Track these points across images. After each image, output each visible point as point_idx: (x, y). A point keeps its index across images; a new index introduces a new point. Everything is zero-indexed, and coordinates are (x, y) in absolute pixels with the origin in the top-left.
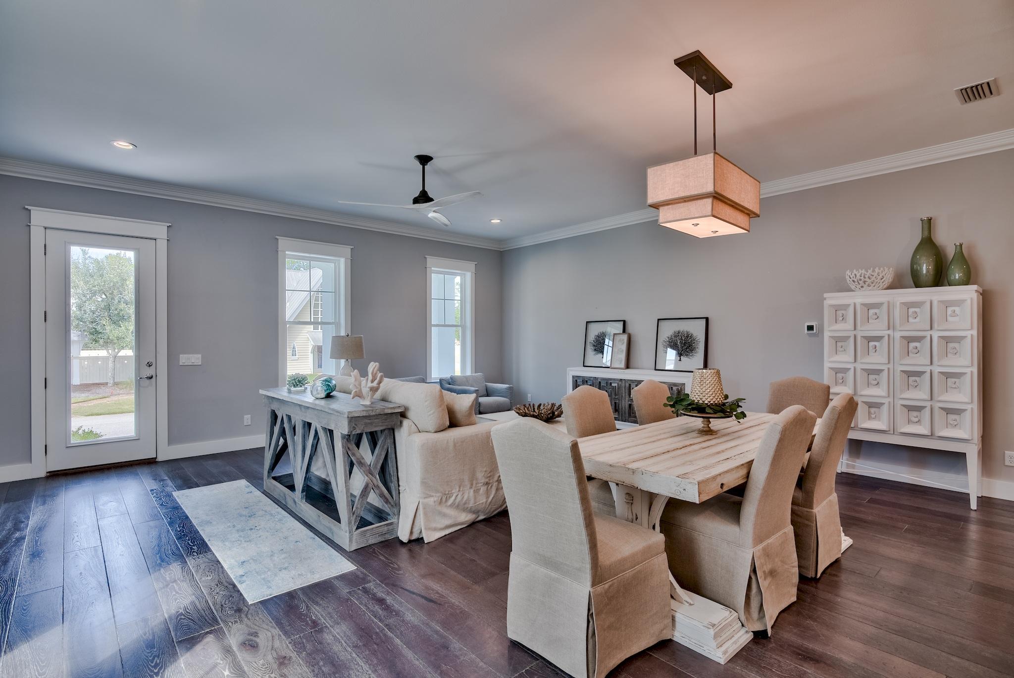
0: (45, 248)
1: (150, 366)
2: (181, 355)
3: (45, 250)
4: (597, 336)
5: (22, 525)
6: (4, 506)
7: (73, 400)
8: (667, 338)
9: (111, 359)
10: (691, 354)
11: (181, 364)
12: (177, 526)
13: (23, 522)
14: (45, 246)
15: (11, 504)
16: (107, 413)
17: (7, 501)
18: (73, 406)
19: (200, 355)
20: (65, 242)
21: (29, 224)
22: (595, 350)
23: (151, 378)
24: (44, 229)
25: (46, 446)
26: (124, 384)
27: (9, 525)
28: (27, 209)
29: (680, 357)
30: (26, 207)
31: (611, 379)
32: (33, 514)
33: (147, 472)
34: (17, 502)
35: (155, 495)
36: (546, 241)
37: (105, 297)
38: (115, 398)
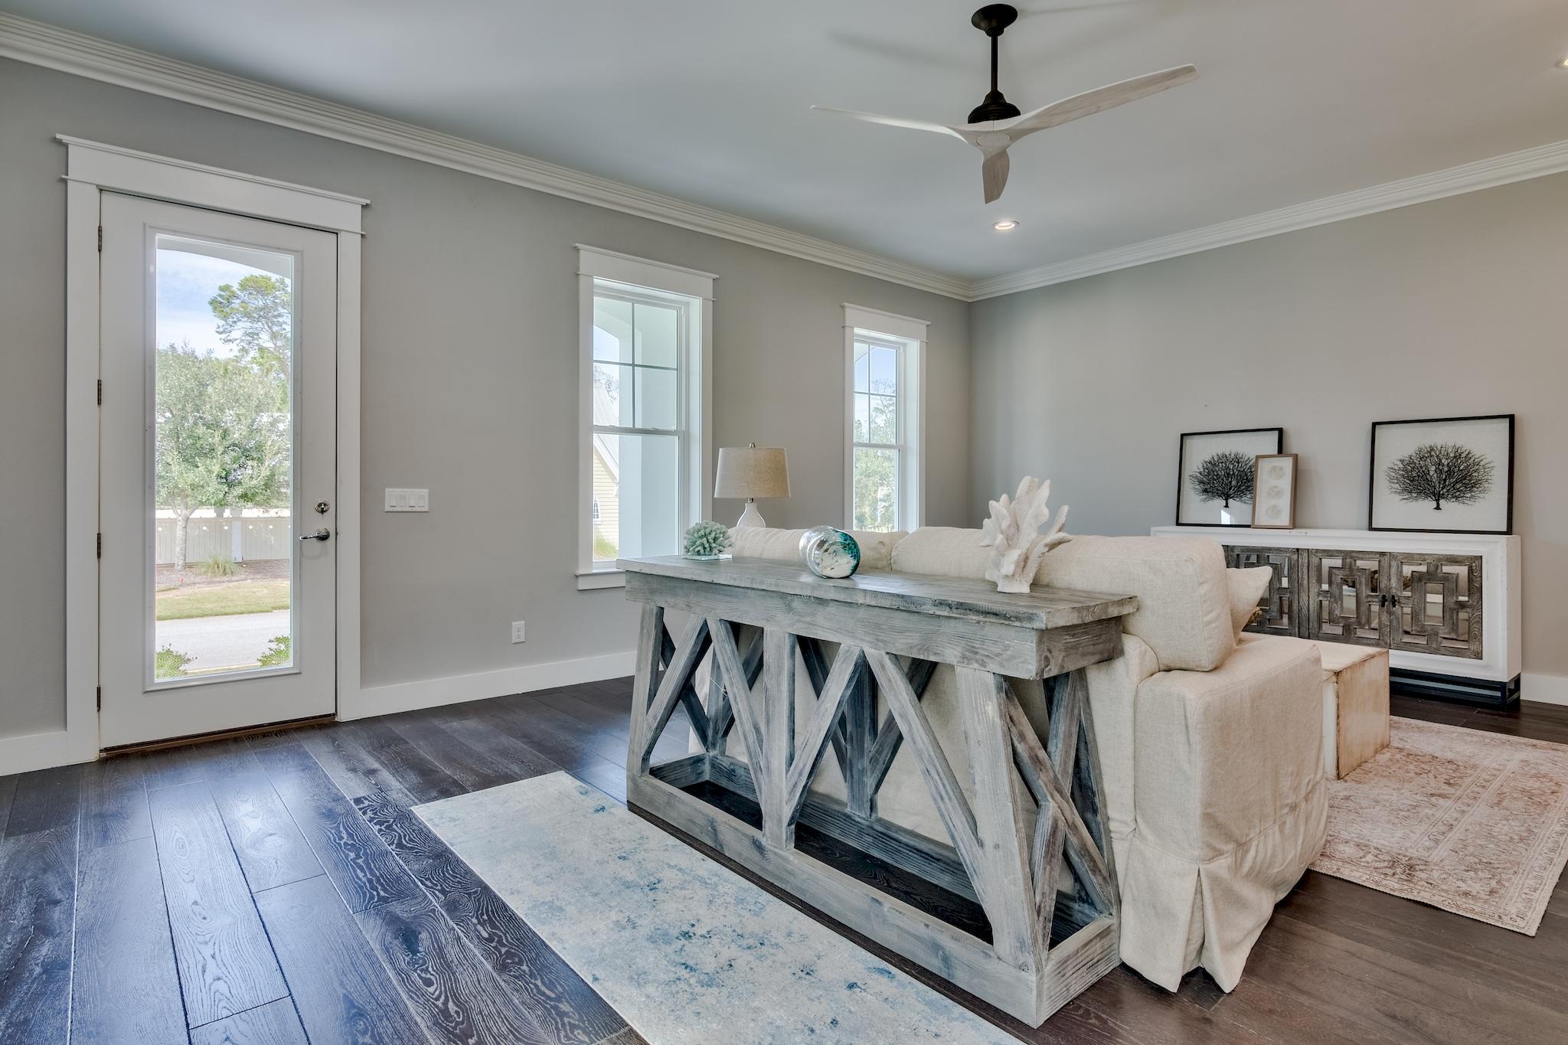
0: (100, 236)
1: (323, 511)
2: (387, 490)
3: (100, 240)
4: (1210, 463)
5: (57, 914)
6: (11, 845)
7: (157, 587)
8: (1399, 463)
9: (181, 524)
10: (1469, 495)
11: (387, 508)
12: (475, 921)
13: (57, 902)
14: (100, 230)
15: (22, 842)
16: (177, 615)
17: (12, 830)
18: (158, 596)
19: (427, 490)
20: (145, 224)
21: (64, 177)
22: (1205, 491)
23: (323, 538)
24: (97, 192)
25: (99, 690)
26: (203, 567)
27: (22, 912)
28: (60, 142)
29: (1437, 501)
30: (58, 136)
31: (1270, 549)
32: (80, 872)
33: (326, 749)
34: (38, 834)
35: (370, 814)
36: (1075, 277)
37: (171, 416)
38: (187, 591)
